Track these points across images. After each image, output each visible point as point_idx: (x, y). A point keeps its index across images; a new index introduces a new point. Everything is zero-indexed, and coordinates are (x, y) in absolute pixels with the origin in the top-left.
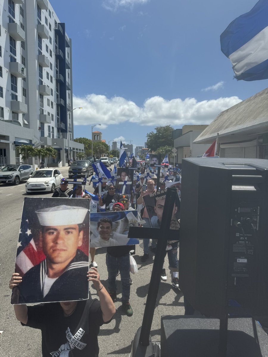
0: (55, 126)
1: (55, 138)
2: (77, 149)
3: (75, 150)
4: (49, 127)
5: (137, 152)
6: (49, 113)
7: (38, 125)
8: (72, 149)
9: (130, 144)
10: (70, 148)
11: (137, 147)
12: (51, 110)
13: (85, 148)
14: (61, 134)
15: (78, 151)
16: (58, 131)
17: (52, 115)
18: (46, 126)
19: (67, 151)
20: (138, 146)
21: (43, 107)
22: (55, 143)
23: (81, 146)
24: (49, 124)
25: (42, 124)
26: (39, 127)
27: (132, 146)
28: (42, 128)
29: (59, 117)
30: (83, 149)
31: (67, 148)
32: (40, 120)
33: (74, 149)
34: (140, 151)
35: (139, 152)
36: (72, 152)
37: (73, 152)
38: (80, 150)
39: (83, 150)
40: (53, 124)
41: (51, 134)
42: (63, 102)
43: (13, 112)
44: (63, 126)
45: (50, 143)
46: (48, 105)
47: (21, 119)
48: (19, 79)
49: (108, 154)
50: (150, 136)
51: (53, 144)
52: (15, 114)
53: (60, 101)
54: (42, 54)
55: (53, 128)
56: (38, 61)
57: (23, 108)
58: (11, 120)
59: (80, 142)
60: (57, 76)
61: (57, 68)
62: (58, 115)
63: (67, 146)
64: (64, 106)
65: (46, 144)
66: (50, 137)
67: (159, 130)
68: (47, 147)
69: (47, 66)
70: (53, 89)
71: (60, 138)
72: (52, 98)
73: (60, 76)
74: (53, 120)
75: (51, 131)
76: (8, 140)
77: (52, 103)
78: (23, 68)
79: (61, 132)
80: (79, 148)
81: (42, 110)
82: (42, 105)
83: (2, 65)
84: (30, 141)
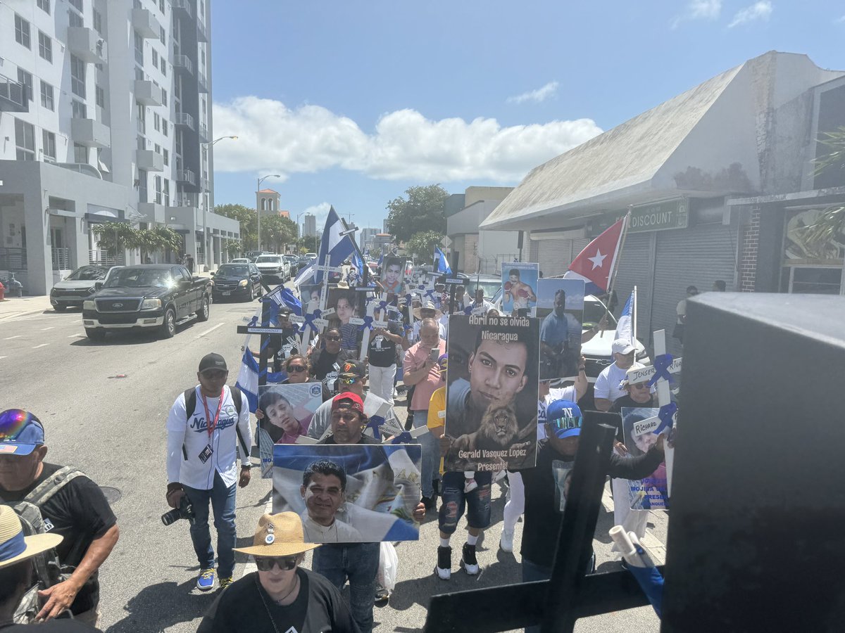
0: (172, 178)
1: (171, 204)
2: (223, 233)
3: (219, 236)
4: (158, 179)
5: (365, 243)
6: (157, 148)
7: (134, 174)
8: (211, 232)
10: (208, 229)
11: (365, 230)
12: (162, 140)
13: (241, 230)
14: (184, 195)
15: (227, 237)
16: (179, 190)
17: (166, 152)
18: (151, 177)
19: (200, 237)
20: (367, 227)
21: (144, 133)
22: (173, 218)
23: (233, 226)
24: (159, 174)
25: (142, 173)
26: (135, 180)
28: (141, 183)
29: (181, 157)
30: (238, 232)
31: (202, 230)
32: (137, 163)
33: (216, 231)
34: (372, 240)
35: (370, 242)
36: (212, 239)
37: (215, 238)
38: (230, 234)
39: (236, 235)
40: (167, 172)
41: (163, 195)
42: (189, 122)
43: (76, 145)
44: (189, 177)
45: (160, 217)
46: (157, 127)
47: (93, 160)
48: (91, 70)
49: (297, 244)
50: (395, 208)
51: (168, 220)
52: (80, 148)
53: (185, 118)
54: (141, 7)
55: (166, 182)
56: (133, 24)
57: (101, 134)
58: (72, 161)
59: (231, 216)
60: (176, 59)
61: (177, 40)
62: (178, 151)
63: (201, 224)
64: (194, 130)
65: (153, 220)
66: (160, 203)
67: (414, 194)
68: (153, 226)
69: (153, 36)
70: (166, 89)
71: (184, 205)
72: (166, 112)
73: (183, 59)
74: (166, 163)
75: (163, 188)
76: (73, 210)
77: (165, 122)
78: (99, 42)
79: (185, 191)
80: (227, 230)
81: (142, 141)
82: (142, 129)
83: (50, 34)
84: (120, 213)
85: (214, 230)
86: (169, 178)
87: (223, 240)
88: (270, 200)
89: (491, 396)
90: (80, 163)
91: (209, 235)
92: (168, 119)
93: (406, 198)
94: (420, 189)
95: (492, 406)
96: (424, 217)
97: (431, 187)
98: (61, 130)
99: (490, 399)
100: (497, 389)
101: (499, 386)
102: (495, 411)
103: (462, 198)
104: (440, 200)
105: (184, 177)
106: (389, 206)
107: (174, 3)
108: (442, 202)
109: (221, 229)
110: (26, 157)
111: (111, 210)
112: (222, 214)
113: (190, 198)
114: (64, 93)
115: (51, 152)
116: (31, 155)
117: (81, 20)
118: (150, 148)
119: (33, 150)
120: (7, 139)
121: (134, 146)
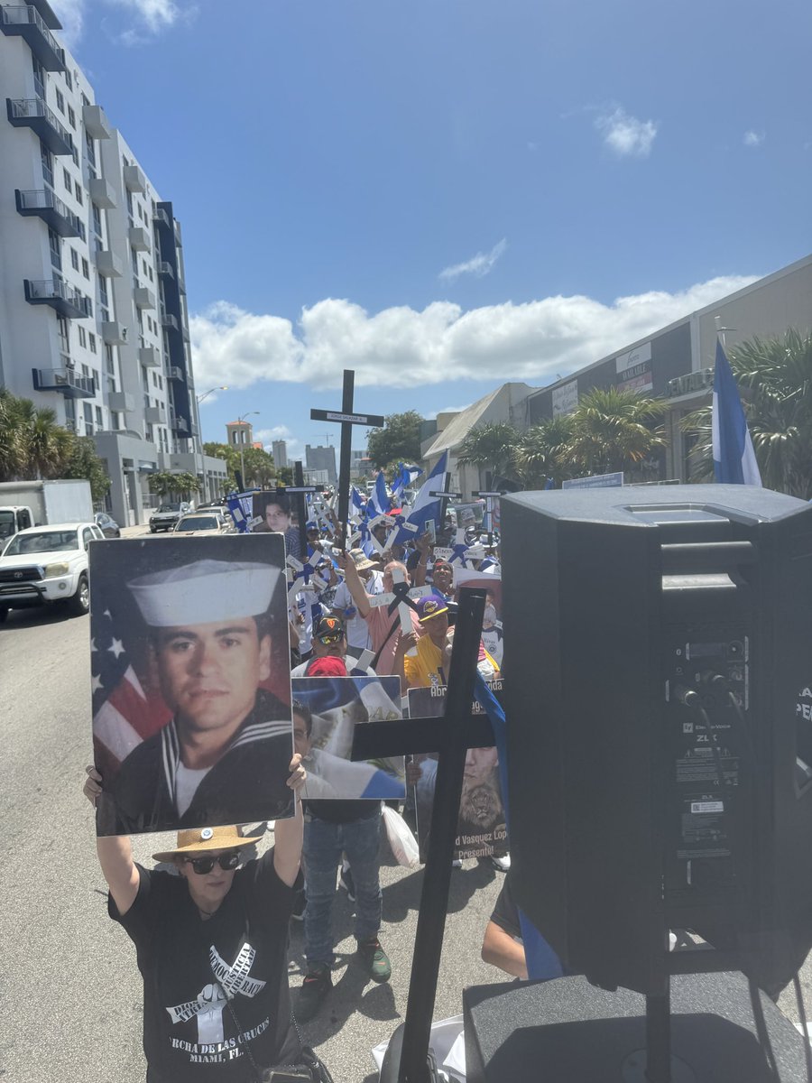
0: (169, 428)
1: (171, 452)
2: (215, 473)
3: (213, 476)
4: (160, 430)
6: (157, 401)
7: (145, 429)
8: (207, 473)
10: (205, 471)
12: (160, 394)
13: (228, 468)
14: (178, 441)
15: (219, 477)
16: (174, 437)
17: (162, 404)
18: (155, 427)
21: (148, 391)
22: (176, 464)
23: (220, 466)
24: (160, 426)
25: (150, 425)
26: (146, 434)
27: (331, 450)
28: (150, 436)
29: (173, 406)
30: (226, 471)
31: (202, 472)
32: (146, 420)
33: (210, 472)
37: (211, 479)
38: (220, 474)
39: (224, 474)
40: (166, 424)
41: (164, 443)
42: (179, 374)
43: (112, 412)
44: (182, 425)
45: (167, 464)
46: (155, 385)
48: (115, 351)
51: (173, 467)
52: (114, 416)
53: (174, 371)
54: (138, 285)
55: (165, 430)
56: (135, 302)
57: (130, 402)
58: (113, 429)
59: (220, 456)
60: (163, 319)
62: (171, 402)
63: (200, 467)
64: (182, 380)
66: (163, 451)
67: (391, 422)
68: (165, 472)
69: (148, 306)
70: (159, 348)
71: (179, 452)
72: (160, 370)
73: (168, 318)
74: (164, 415)
75: (163, 438)
76: (132, 466)
77: (160, 378)
78: (125, 330)
79: (179, 437)
80: (218, 470)
81: (147, 398)
82: (147, 388)
83: (94, 332)
84: (154, 464)
86: (167, 428)
88: (242, 432)
90: (116, 430)
91: (206, 476)
92: (161, 375)
94: (397, 416)
96: (400, 443)
97: (406, 413)
98: (105, 404)
104: (415, 426)
105: (178, 424)
107: (158, 269)
108: (417, 428)
109: (213, 470)
110: (89, 429)
111: (150, 463)
112: (213, 456)
113: (181, 443)
114: (103, 374)
115: (100, 422)
116: (91, 427)
117: (107, 313)
118: (153, 405)
119: (92, 422)
120: (81, 418)
121: (143, 405)
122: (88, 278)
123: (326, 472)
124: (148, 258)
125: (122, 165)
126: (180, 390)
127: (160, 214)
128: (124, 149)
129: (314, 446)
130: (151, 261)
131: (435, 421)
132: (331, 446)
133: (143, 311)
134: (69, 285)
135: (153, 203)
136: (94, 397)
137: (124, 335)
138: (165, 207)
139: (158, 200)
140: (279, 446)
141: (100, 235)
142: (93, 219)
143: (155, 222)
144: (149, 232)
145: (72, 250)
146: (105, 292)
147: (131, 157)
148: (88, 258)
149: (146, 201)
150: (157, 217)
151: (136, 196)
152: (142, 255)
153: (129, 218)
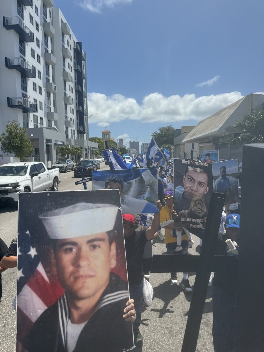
0: (76, 129)
1: (76, 139)
2: (93, 148)
3: (92, 149)
4: (72, 130)
5: (143, 149)
6: (71, 119)
7: (64, 129)
8: (89, 148)
9: (136, 141)
10: (88, 147)
11: (143, 144)
12: (72, 116)
13: (98, 146)
14: (80, 135)
15: (94, 149)
16: (78, 133)
17: (73, 120)
18: (69, 129)
19: (86, 150)
20: (144, 142)
21: (67, 114)
22: (77, 144)
23: (95, 145)
24: (72, 128)
25: (67, 128)
26: (65, 131)
27: (138, 142)
28: (67, 132)
29: (78, 121)
30: (97, 147)
31: (86, 147)
32: (65, 125)
33: (91, 147)
34: (146, 148)
35: (145, 149)
36: (89, 150)
37: (91, 150)
38: (95, 148)
39: (97, 148)
40: (74, 128)
41: (73, 135)
42: (81, 109)
43: (48, 121)
44: (81, 129)
45: (73, 143)
46: (71, 112)
47: (53, 126)
48: (52, 95)
49: (117, 151)
50: (154, 135)
51: (75, 144)
52: (50, 121)
53: (79, 107)
54: (65, 72)
55: (74, 130)
56: (63, 78)
57: (56, 117)
58: (48, 127)
59: (95, 142)
60: (76, 87)
61: (76, 80)
62: (77, 120)
63: (86, 145)
64: (82, 111)
65: (70, 144)
66: (72, 138)
67: (162, 130)
68: (70, 146)
69: (69, 81)
70: (73, 98)
71: (80, 139)
72: (73, 106)
73: (78, 87)
74: (74, 124)
75: (73, 133)
76: (51, 143)
77: (73, 110)
78: (55, 87)
79: (80, 134)
80: (94, 147)
81: (66, 117)
82: (66, 113)
83: (41, 86)
84: (63, 143)
85: (90, 147)
86: (75, 129)
87: (93, 150)
88: (107, 135)
89: (194, 194)
90: (50, 127)
91: (89, 149)
92: (74, 109)
93: (159, 132)
94: (164, 128)
95: (195, 199)
96: (165, 139)
97: (168, 127)
98: (45, 116)
99: (193, 195)
100: (196, 191)
101: (197, 190)
102: (196, 201)
103: (179, 131)
104: (172, 132)
105: (79, 128)
106: (152, 135)
107: (75, 68)
108: (172, 133)
109: (92, 146)
110: (36, 126)
111: (61, 142)
112: (93, 141)
113: (81, 136)
114: (45, 104)
115: (42, 124)
116: (37, 126)
117: (49, 80)
118: (69, 119)
119: (38, 123)
120: (31, 121)
121: (65, 119)
122: (40, 63)
123: (136, 150)
124: (70, 62)
125: (60, 22)
126: (81, 115)
127: (77, 46)
128: (61, 16)
129: (132, 141)
130: (72, 64)
131: (180, 130)
132: (138, 141)
133: (67, 82)
134: (29, 63)
135: (74, 42)
136: (37, 112)
137: (55, 89)
138: (79, 44)
139: (76, 41)
140: (121, 141)
141: (48, 47)
142: (44, 40)
143: (74, 49)
144: (72, 53)
145: (32, 50)
146: (49, 71)
147: (65, 21)
148: (40, 55)
149: (71, 40)
150: (75, 47)
151: (67, 37)
152: (68, 60)
153: (62, 44)
